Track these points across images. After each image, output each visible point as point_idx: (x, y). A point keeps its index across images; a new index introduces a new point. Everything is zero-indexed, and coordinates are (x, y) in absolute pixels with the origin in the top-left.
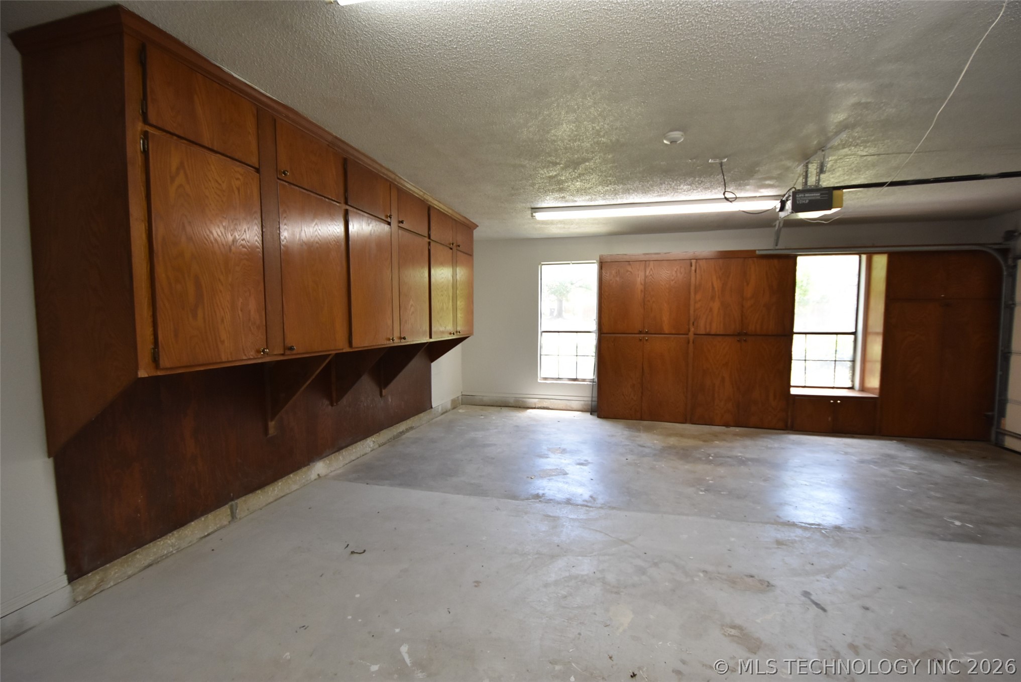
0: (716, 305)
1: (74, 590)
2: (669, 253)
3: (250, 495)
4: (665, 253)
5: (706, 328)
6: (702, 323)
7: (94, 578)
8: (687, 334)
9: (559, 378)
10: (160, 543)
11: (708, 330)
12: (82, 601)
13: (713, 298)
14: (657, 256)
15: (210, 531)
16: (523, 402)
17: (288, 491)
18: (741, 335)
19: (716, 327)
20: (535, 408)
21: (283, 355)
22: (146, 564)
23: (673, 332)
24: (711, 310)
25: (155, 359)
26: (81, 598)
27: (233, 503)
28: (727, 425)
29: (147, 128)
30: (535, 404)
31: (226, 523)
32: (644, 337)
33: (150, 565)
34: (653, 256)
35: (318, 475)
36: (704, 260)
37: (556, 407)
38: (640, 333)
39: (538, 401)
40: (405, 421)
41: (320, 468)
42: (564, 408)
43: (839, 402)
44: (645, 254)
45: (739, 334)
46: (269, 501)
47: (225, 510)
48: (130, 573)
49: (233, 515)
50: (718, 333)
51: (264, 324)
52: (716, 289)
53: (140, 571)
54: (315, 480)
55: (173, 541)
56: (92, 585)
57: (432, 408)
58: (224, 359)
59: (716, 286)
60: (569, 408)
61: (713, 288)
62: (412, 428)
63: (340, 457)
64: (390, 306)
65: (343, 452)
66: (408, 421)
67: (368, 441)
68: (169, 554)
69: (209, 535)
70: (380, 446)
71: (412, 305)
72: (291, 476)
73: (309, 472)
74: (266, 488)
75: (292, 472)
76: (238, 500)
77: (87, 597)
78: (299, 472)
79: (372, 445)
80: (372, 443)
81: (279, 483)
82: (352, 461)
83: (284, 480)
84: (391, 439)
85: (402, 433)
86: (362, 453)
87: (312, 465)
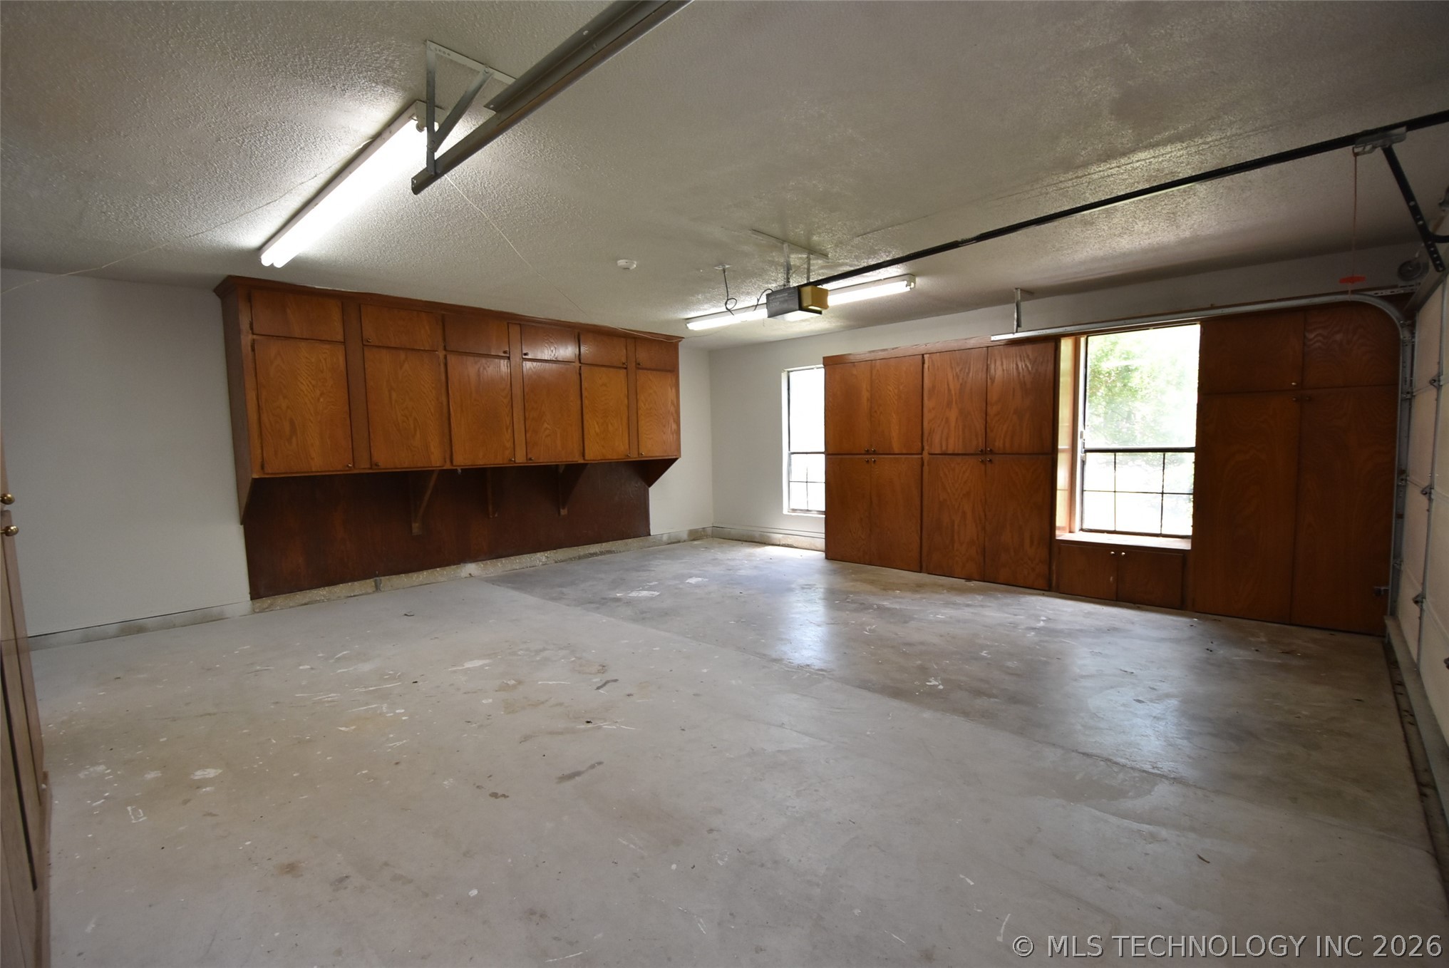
0: (953, 415)
1: (253, 604)
2: (897, 348)
3: (394, 576)
4: (893, 349)
5: (941, 447)
6: (937, 438)
7: (267, 602)
8: (921, 454)
9: (808, 510)
10: (315, 591)
11: (944, 448)
12: (258, 612)
13: (949, 405)
14: (883, 353)
15: (355, 594)
16: (769, 537)
17: (434, 581)
18: (986, 454)
19: (954, 445)
20: (779, 545)
21: (371, 469)
22: (303, 602)
23: (904, 452)
24: (947, 420)
25: (262, 467)
26: (258, 610)
27: (378, 578)
28: (969, 579)
29: (255, 337)
30: (780, 540)
31: (370, 591)
32: (871, 459)
33: (306, 604)
34: (880, 353)
35: (470, 574)
36: (938, 354)
37: (800, 545)
38: (868, 452)
39: (783, 537)
40: (600, 544)
41: (471, 568)
42: (808, 547)
43: (1123, 553)
44: (870, 352)
45: (983, 452)
46: (414, 584)
47: (370, 582)
48: (291, 605)
49: (377, 588)
50: (956, 452)
51: (351, 447)
52: (953, 392)
53: (298, 606)
54: (466, 577)
55: (325, 593)
56: (265, 605)
57: (650, 535)
58: (314, 470)
59: (952, 387)
60: (813, 548)
61: (949, 390)
62: (610, 552)
63: (499, 564)
64: (509, 431)
65: (503, 560)
66: (604, 544)
67: (539, 555)
68: (319, 601)
69: (354, 596)
70: (556, 562)
71: (547, 428)
72: (438, 569)
73: (459, 571)
74: (410, 574)
75: (440, 566)
76: (382, 578)
77: (262, 611)
78: (447, 568)
79: (544, 559)
80: (544, 558)
81: (425, 573)
82: (514, 570)
83: (430, 571)
84: (574, 558)
85: (592, 555)
86: (529, 565)
87: (462, 564)
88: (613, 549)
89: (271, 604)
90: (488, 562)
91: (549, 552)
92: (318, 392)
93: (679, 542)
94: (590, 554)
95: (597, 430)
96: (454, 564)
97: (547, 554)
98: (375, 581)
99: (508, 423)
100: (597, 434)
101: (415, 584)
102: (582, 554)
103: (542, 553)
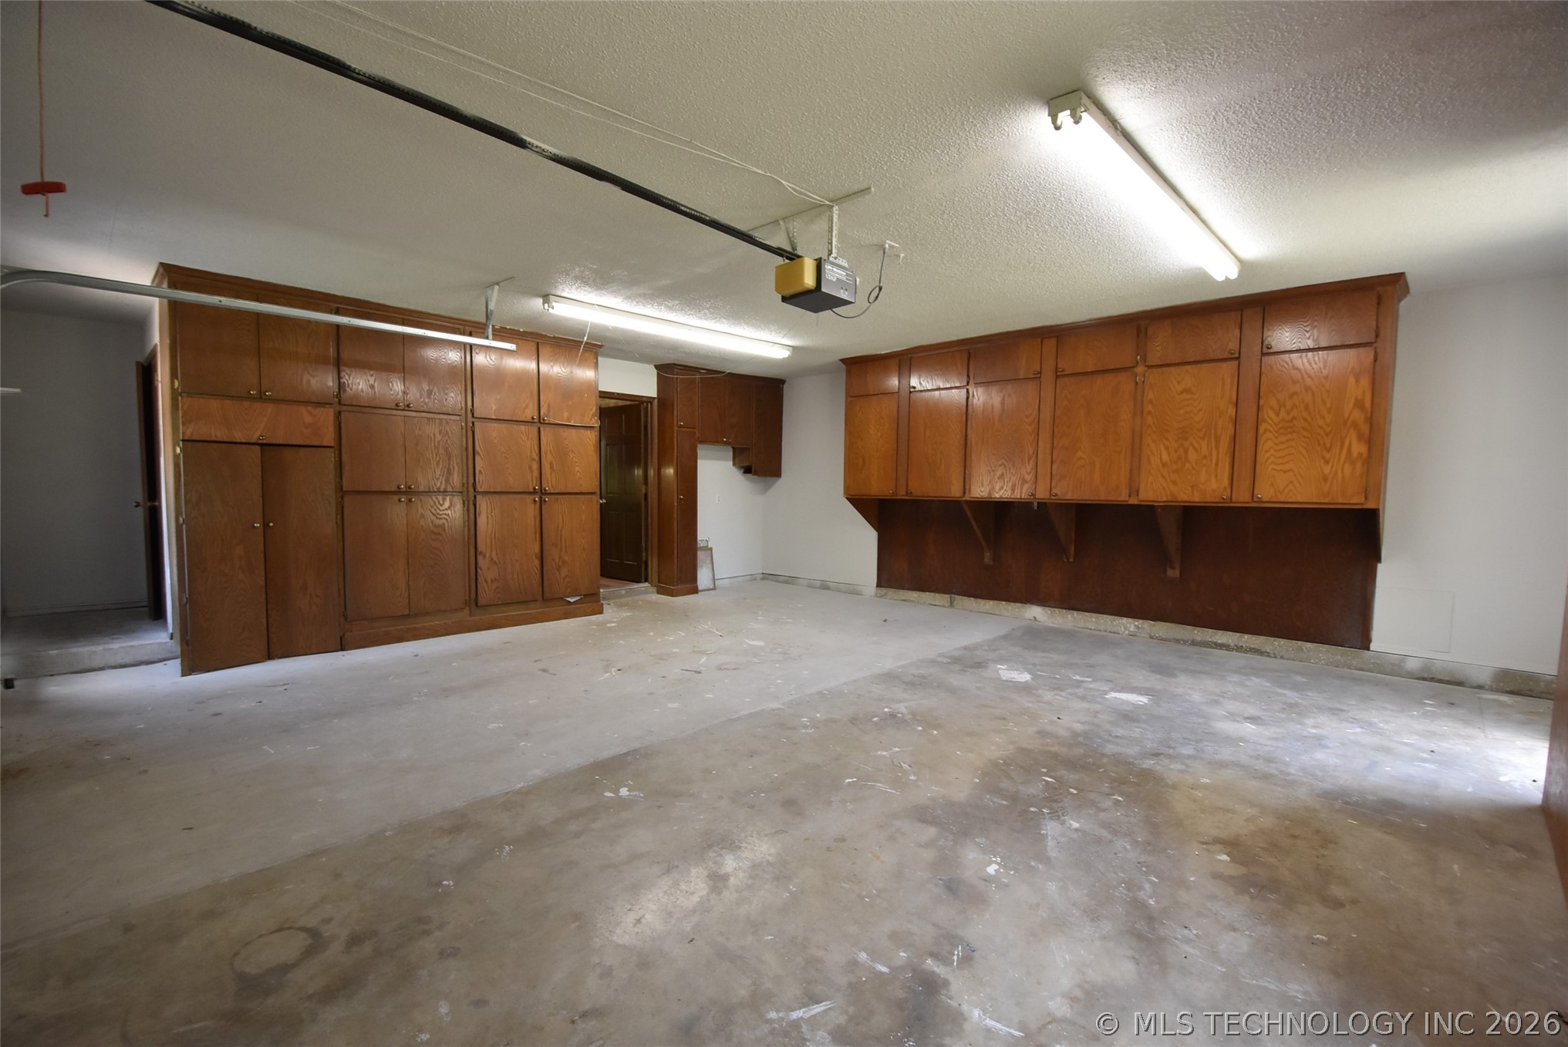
1: (877, 590)
7: (885, 591)
17: (998, 613)
21: (907, 495)
26: (879, 595)
27: (953, 595)
31: (947, 605)
35: (1035, 618)
41: (1037, 612)
47: (948, 597)
49: (952, 604)
51: (895, 477)
54: (1030, 619)
56: (883, 593)
57: (1368, 649)
58: (872, 494)
63: (1069, 616)
64: (1031, 462)
65: (1075, 613)
66: (1246, 636)
67: (1125, 620)
68: (913, 601)
69: (935, 605)
70: (1151, 637)
71: (1081, 458)
72: (1003, 603)
73: (1024, 610)
74: (979, 600)
75: (1007, 600)
76: (956, 596)
77: (881, 597)
78: (1012, 604)
79: (1132, 628)
80: (1133, 626)
81: (991, 602)
82: (1088, 629)
83: (996, 602)
84: (1184, 641)
85: (1221, 646)
86: (1109, 629)
87: (1028, 605)
88: (1268, 649)
89: (886, 594)
90: (1057, 610)
91: (1141, 621)
92: (879, 434)
93: (1460, 684)
94: (1215, 643)
95: (1165, 457)
96: (1021, 602)
97: (1139, 622)
98: (951, 598)
99: (1031, 452)
100: (1164, 465)
101: (982, 610)
102: (1199, 639)
103: (1130, 620)
